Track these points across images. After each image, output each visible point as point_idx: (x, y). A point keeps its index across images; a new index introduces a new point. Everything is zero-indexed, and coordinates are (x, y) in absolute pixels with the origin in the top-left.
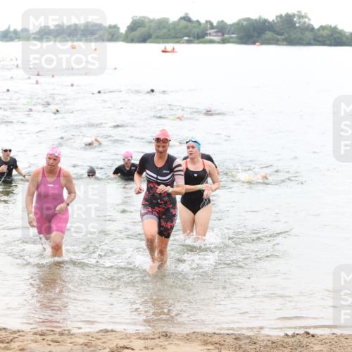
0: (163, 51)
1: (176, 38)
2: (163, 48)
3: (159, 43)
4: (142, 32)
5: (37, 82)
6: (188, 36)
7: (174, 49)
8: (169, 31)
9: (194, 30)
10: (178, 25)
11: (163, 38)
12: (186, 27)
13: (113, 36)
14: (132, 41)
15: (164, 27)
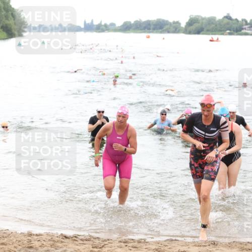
0: (211, 41)
1: (221, 31)
2: (211, 39)
3: (209, 34)
4: (197, 27)
5: (122, 62)
6: (230, 30)
7: (218, 39)
8: (216, 26)
9: (234, 25)
10: (222, 22)
11: (212, 31)
12: (228, 24)
13: (176, 30)
14: (190, 33)
15: (212, 23)
